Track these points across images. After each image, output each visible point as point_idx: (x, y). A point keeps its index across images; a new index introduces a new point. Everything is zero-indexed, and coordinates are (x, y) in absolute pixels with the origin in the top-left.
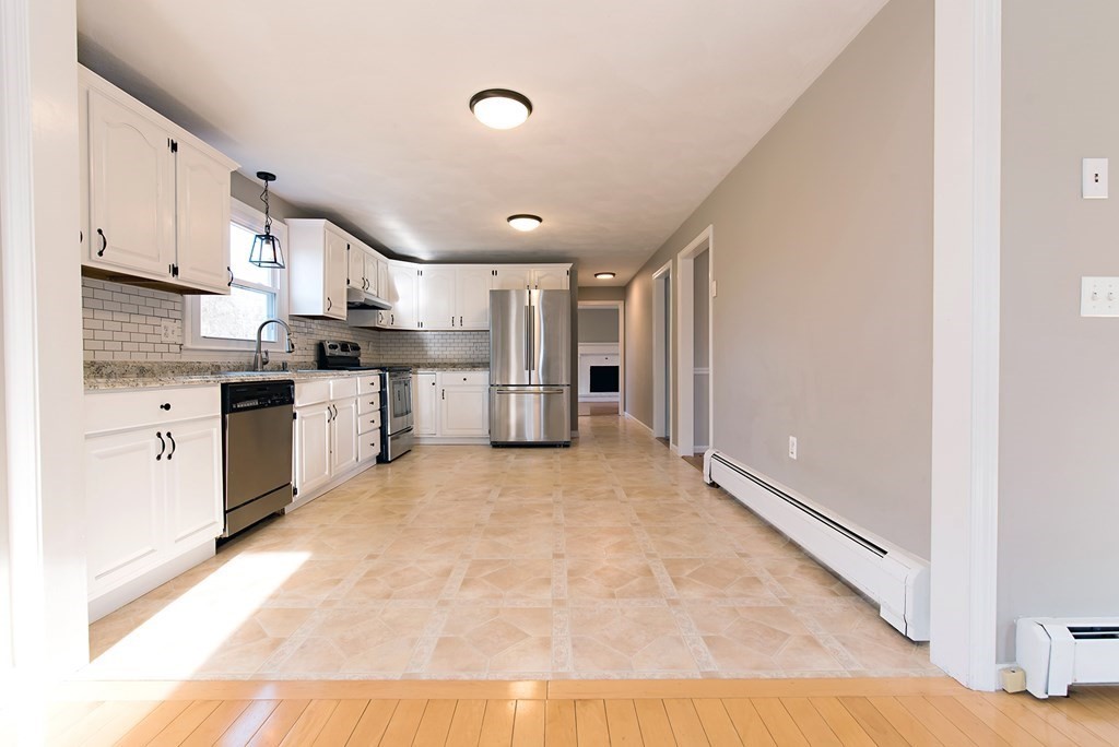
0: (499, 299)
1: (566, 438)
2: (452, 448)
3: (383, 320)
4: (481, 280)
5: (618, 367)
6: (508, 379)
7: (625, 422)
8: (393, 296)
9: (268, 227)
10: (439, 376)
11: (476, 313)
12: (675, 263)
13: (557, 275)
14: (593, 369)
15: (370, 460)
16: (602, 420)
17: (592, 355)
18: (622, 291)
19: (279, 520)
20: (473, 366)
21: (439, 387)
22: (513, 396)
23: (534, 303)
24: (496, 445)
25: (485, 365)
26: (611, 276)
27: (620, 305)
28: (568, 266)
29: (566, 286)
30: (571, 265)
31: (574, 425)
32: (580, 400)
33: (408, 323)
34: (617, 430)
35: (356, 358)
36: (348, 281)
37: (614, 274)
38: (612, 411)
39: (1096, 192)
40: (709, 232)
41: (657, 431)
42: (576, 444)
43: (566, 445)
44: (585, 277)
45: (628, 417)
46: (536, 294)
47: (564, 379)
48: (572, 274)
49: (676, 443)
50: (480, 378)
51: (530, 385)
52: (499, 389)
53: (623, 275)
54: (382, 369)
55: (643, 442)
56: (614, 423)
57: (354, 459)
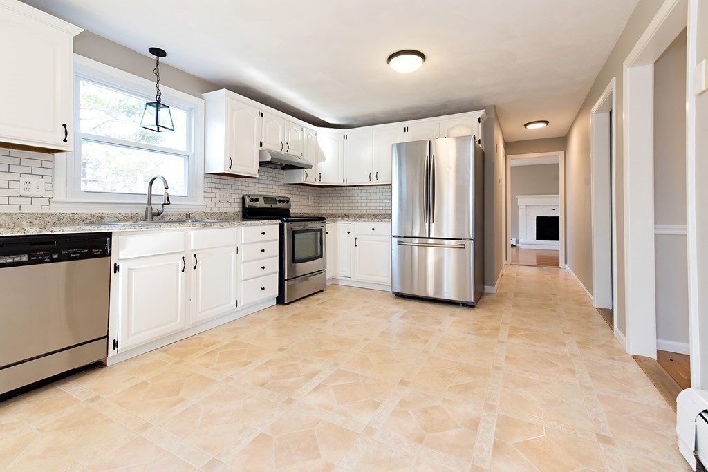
3: (309, 177)
4: (394, 137)
5: (557, 218)
8: (319, 156)
9: (158, 95)
10: (353, 225)
13: (468, 125)
15: (269, 300)
18: (561, 142)
21: (352, 236)
22: (416, 248)
24: (399, 296)
26: (543, 125)
27: (561, 156)
28: (480, 113)
30: (482, 112)
33: (334, 180)
35: (287, 209)
36: (261, 144)
37: (547, 122)
45: (568, 271)
48: (486, 121)
51: (429, 238)
53: (558, 123)
57: (233, 303)
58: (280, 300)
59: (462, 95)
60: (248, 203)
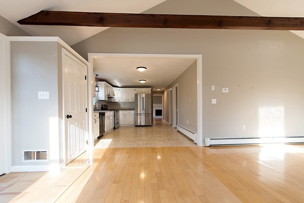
0: (136, 95)
1: (150, 125)
2: (127, 127)
3: (113, 100)
4: (133, 91)
5: (162, 110)
6: (138, 112)
7: (163, 122)
8: (114, 95)
10: (124, 112)
11: (131, 98)
12: (172, 89)
13: (149, 90)
14: (156, 110)
15: (112, 128)
16: (158, 122)
17: (156, 107)
18: (163, 92)
19: (102, 137)
20: (131, 109)
21: (124, 114)
22: (139, 116)
23: (144, 97)
24: (136, 126)
25: (134, 109)
26: (160, 90)
27: (162, 95)
29: (150, 93)
30: (151, 88)
31: (152, 122)
32: (153, 118)
33: (117, 101)
34: (162, 124)
35: (107, 108)
36: (108, 93)
38: (161, 120)
39: (213, 89)
40: (177, 84)
41: (169, 124)
42: (153, 126)
43: (151, 126)
44: (154, 90)
45: (164, 121)
46: (144, 94)
47: (150, 112)
48: (152, 90)
49: (173, 125)
50: (132, 112)
51: (143, 113)
52: (136, 115)
53: (163, 89)
54: (114, 110)
55: (167, 126)
56: (161, 122)
58: (114, 128)
59: (148, 85)
60: (104, 107)
